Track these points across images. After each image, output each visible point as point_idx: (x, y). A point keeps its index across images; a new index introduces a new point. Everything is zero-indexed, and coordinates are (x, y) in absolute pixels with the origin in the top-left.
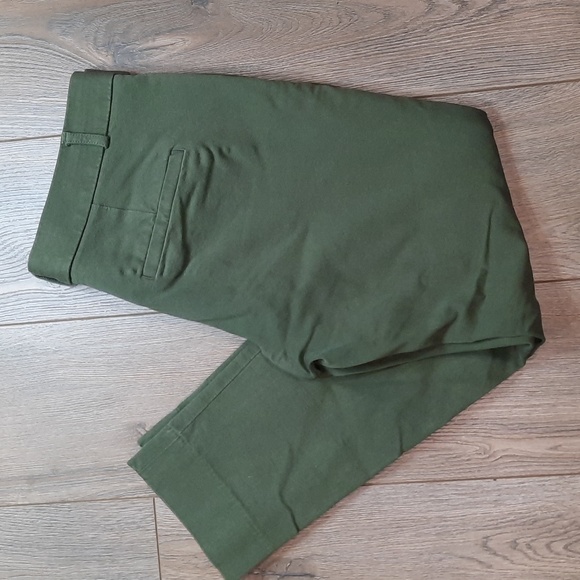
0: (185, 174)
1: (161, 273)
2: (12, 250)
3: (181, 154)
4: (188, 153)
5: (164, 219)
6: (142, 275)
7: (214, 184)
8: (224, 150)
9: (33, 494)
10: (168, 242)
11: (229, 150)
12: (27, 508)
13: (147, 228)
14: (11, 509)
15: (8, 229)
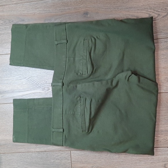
0: (89, 45)
1: (87, 73)
2: (33, 81)
3: (87, 40)
4: (89, 39)
5: (86, 58)
6: (83, 74)
7: (97, 47)
8: (98, 37)
9: (37, 149)
10: (88, 64)
11: (99, 37)
12: (35, 153)
13: (82, 61)
14: (31, 153)
15: (32, 76)
